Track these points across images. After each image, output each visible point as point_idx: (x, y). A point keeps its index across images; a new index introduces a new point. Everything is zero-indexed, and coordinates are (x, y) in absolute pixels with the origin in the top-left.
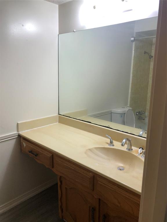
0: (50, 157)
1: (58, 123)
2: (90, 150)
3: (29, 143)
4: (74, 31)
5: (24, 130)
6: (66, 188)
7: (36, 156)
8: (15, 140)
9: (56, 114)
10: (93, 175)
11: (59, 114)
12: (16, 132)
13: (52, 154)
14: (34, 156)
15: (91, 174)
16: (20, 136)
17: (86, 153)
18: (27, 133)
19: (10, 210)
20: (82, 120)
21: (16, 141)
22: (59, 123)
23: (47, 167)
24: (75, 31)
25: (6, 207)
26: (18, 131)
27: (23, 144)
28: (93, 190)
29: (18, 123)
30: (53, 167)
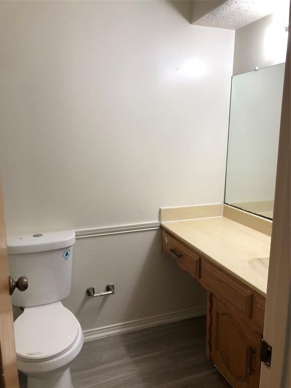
0: (196, 260)
1: (221, 217)
2: (259, 259)
3: (172, 238)
4: (255, 70)
5: (169, 220)
6: (218, 313)
7: (178, 257)
8: (155, 232)
9: (220, 202)
10: (251, 293)
11: (225, 203)
12: (157, 222)
13: (199, 257)
14: (176, 257)
15: (248, 291)
16: (162, 229)
17: (250, 263)
18: (171, 225)
19: (141, 331)
20: (259, 214)
21: (157, 235)
22: (224, 218)
23: (192, 275)
24: (257, 68)
25: (135, 325)
26: (160, 220)
27: (164, 239)
28: (251, 318)
29: (160, 209)
30: (200, 277)
